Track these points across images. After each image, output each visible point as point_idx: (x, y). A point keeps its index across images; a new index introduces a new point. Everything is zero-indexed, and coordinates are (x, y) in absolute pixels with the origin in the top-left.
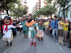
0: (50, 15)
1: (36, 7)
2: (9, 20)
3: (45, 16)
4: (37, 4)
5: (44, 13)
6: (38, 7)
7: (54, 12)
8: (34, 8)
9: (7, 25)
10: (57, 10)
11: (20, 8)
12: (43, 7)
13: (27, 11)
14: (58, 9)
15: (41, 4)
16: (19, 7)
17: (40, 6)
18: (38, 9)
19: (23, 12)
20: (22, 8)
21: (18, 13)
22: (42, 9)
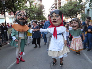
0: (75, 15)
1: (54, 5)
2: (60, 17)
3: (67, 18)
4: (56, 2)
5: (66, 12)
6: (57, 5)
7: (81, 11)
8: (52, 8)
10: (85, 8)
11: (32, 8)
12: (64, 5)
13: (43, 11)
14: (86, 5)
15: (61, 1)
16: (31, 6)
17: (60, 4)
18: (57, 9)
19: (37, 13)
20: (35, 7)
21: (30, 14)
22: (63, 8)
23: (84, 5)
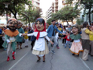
2: (42, 25)
4: (53, 5)
5: (63, 16)
6: (55, 9)
7: (76, 16)
8: (49, 11)
9: (39, 32)
10: (80, 13)
11: (31, 11)
12: (61, 9)
13: (41, 15)
15: (58, 5)
16: (30, 9)
17: (57, 7)
18: (55, 12)
19: (35, 16)
20: (34, 10)
21: (29, 17)
22: (60, 12)
23: (80, 10)
